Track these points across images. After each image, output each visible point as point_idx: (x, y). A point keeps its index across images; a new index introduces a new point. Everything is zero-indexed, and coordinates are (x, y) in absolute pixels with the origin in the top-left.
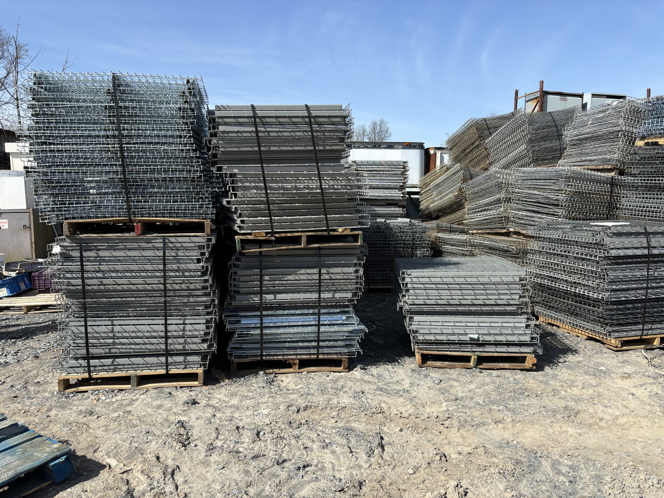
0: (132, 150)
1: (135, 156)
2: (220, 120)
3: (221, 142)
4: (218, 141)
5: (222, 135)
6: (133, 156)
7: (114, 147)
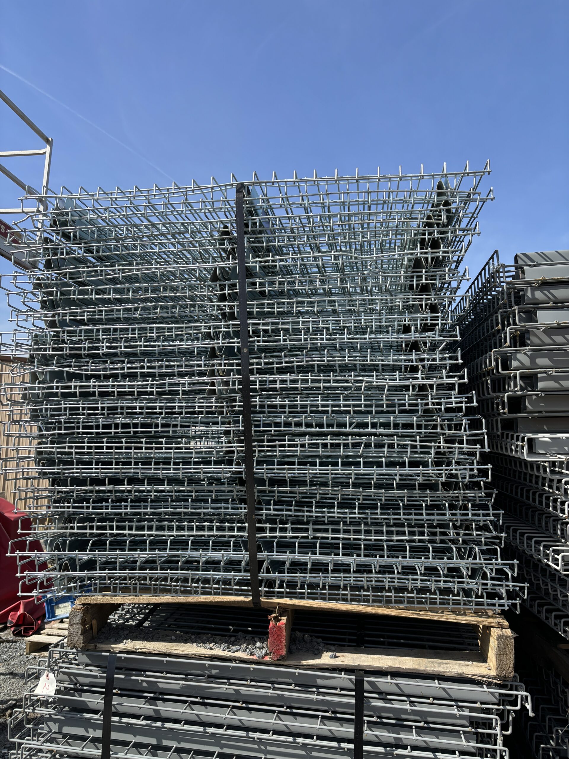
0: (275, 389)
1: (283, 406)
2: (539, 295)
3: (542, 361)
4: (532, 358)
5: (547, 340)
6: (275, 406)
7: (227, 383)
